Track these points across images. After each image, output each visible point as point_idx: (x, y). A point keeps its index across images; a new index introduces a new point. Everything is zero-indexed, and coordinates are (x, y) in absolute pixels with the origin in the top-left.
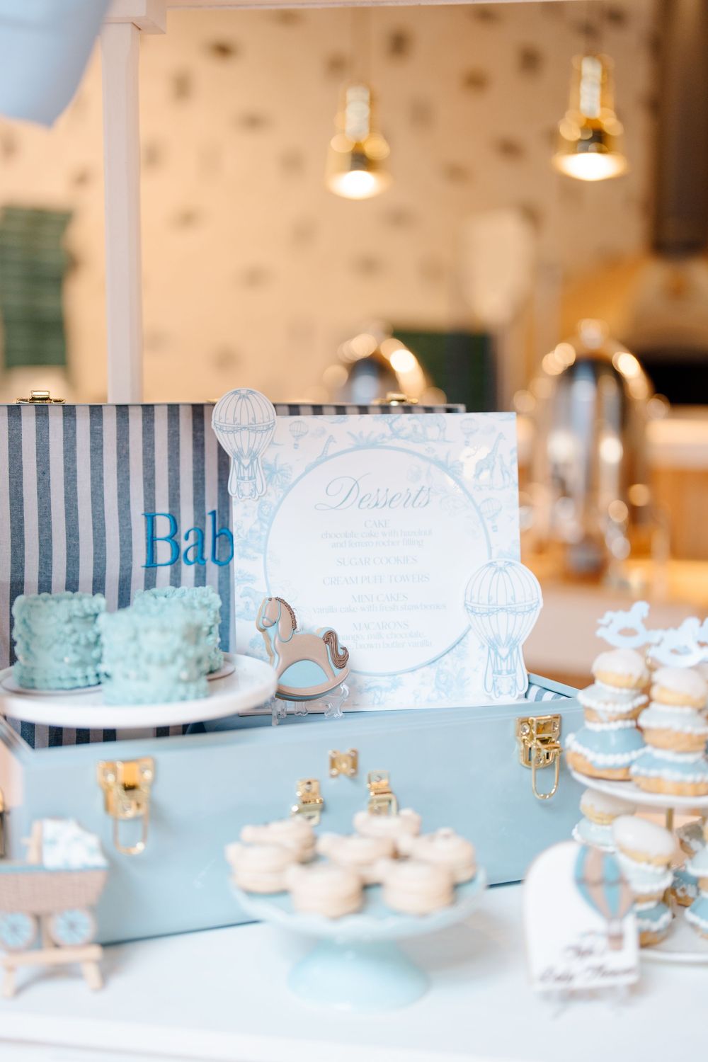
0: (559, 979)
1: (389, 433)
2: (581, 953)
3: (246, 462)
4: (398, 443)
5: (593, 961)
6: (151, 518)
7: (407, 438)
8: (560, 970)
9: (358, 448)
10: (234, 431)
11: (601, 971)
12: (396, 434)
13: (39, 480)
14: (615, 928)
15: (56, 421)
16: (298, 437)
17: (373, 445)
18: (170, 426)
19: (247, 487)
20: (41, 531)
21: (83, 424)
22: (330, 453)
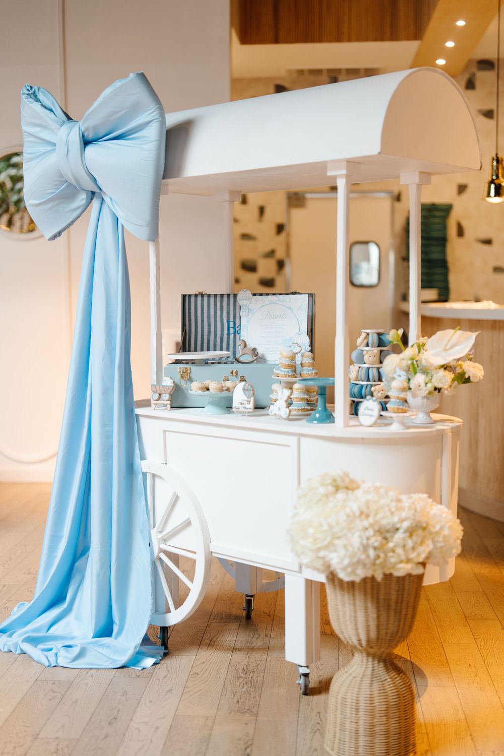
0: (237, 409)
1: (278, 300)
2: (241, 404)
3: (244, 308)
4: (280, 303)
5: (244, 406)
6: (228, 322)
7: (282, 301)
8: (237, 407)
9: (270, 304)
10: (242, 300)
11: (245, 408)
12: (279, 300)
13: (201, 313)
14: (249, 399)
15: (206, 298)
16: (257, 301)
17: (274, 303)
18: (234, 299)
19: (244, 314)
20: (202, 324)
21: (212, 299)
22: (264, 305)
